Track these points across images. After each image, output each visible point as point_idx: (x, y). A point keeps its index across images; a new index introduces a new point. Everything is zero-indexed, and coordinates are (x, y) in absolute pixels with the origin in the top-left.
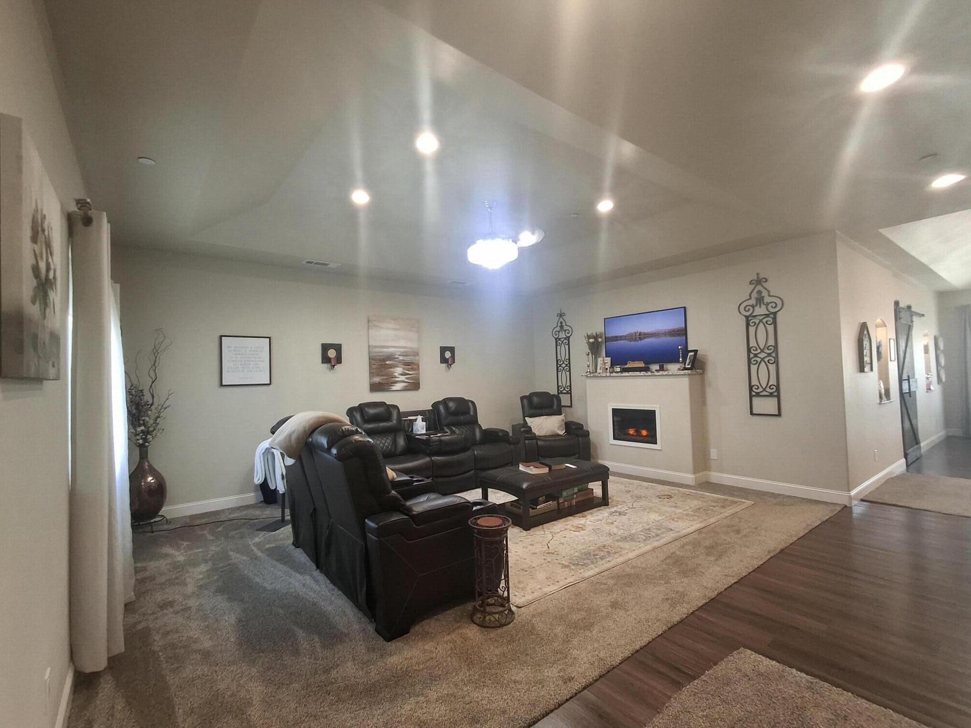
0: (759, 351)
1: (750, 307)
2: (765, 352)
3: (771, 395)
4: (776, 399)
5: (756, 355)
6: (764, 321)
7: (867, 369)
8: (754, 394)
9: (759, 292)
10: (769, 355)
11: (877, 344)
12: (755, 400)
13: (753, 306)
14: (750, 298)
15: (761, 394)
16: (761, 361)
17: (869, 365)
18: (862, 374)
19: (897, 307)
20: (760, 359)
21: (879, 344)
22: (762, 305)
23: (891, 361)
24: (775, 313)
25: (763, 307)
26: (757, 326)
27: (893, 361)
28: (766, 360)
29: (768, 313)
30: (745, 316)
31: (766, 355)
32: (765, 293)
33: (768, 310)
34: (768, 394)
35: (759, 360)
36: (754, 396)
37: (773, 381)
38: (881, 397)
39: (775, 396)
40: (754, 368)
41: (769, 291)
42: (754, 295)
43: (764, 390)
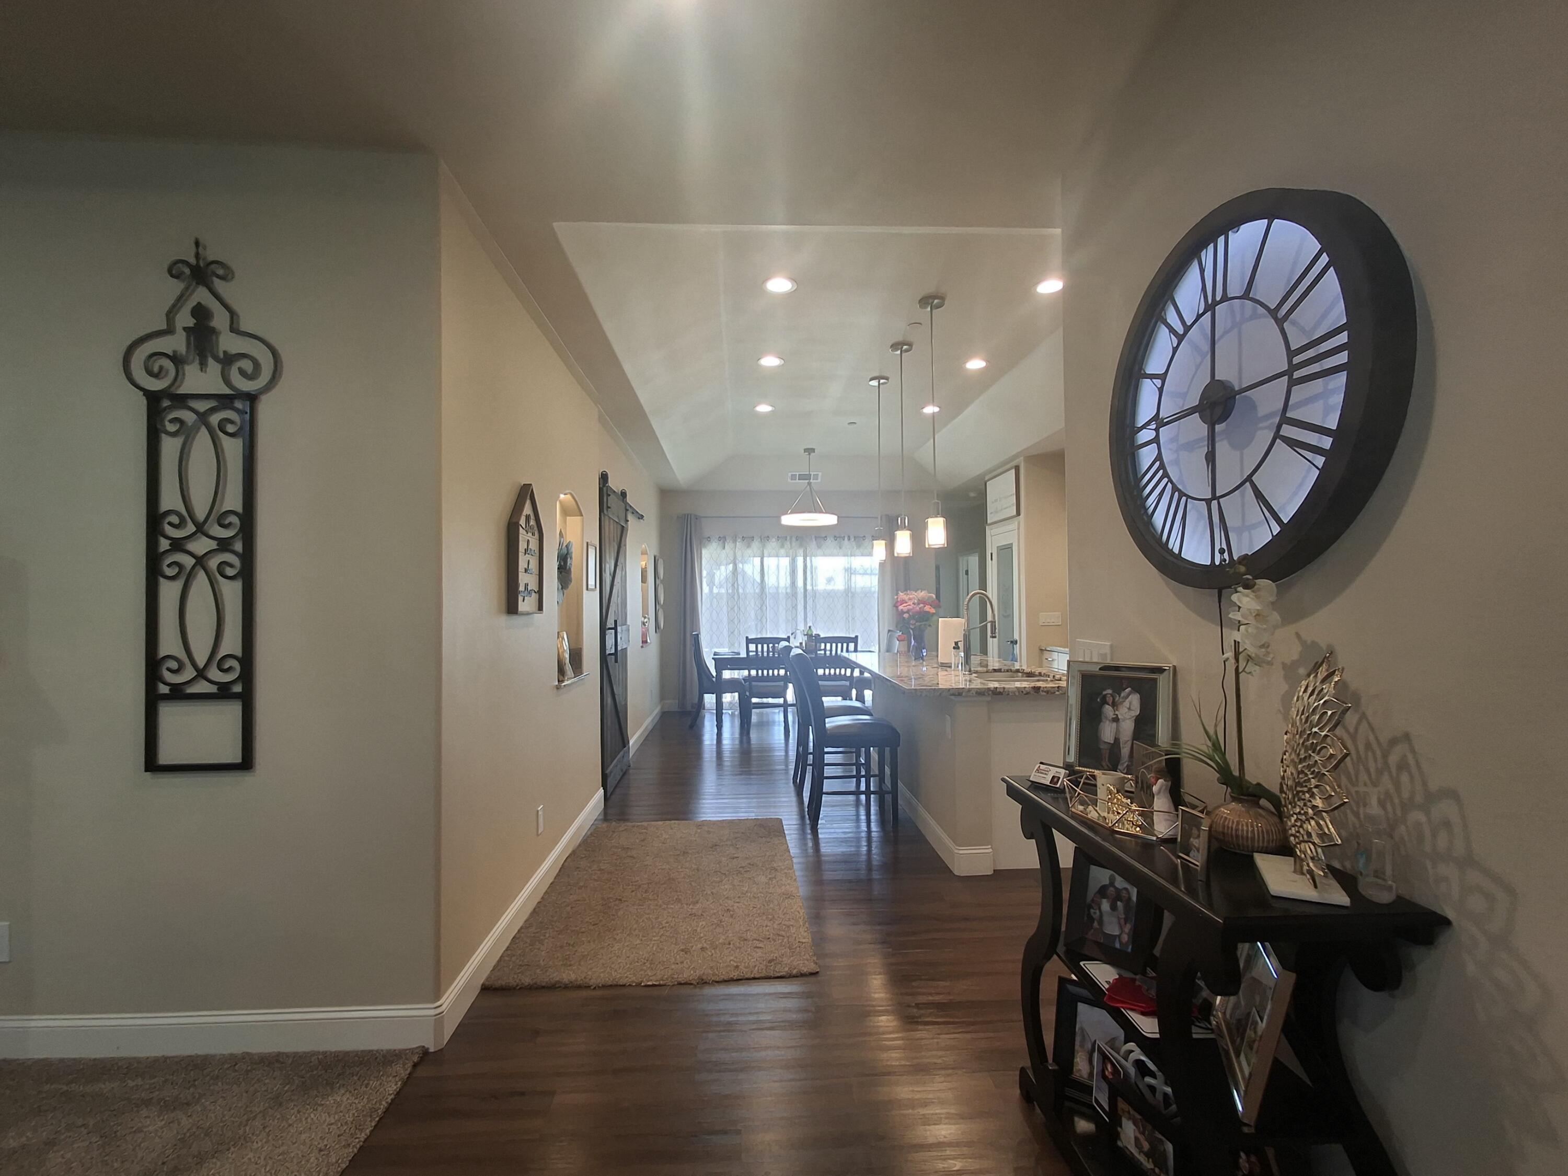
0: (191, 528)
1: (168, 364)
2: (212, 533)
3: (223, 693)
4: (234, 710)
5: (178, 545)
6: (215, 419)
7: (526, 604)
8: (164, 689)
9: (200, 313)
10: (224, 545)
11: (560, 550)
12: (169, 714)
13: (176, 360)
14: (169, 331)
15: (191, 690)
16: (194, 567)
17: (535, 596)
18: (515, 617)
19: (604, 486)
20: (193, 561)
21: (565, 551)
22: (211, 361)
23: (587, 589)
24: (252, 398)
25: (214, 367)
26: (186, 433)
27: (592, 590)
28: (213, 563)
29: (228, 391)
30: (148, 394)
31: (213, 545)
32: (220, 320)
33: (227, 382)
34: (213, 689)
35: (189, 561)
36: (165, 697)
37: (232, 644)
38: (561, 671)
39: (236, 696)
40: (169, 592)
41: (233, 314)
42: (185, 319)
43: (201, 674)
